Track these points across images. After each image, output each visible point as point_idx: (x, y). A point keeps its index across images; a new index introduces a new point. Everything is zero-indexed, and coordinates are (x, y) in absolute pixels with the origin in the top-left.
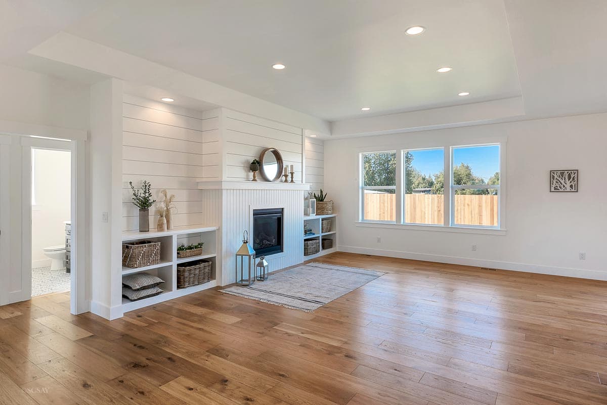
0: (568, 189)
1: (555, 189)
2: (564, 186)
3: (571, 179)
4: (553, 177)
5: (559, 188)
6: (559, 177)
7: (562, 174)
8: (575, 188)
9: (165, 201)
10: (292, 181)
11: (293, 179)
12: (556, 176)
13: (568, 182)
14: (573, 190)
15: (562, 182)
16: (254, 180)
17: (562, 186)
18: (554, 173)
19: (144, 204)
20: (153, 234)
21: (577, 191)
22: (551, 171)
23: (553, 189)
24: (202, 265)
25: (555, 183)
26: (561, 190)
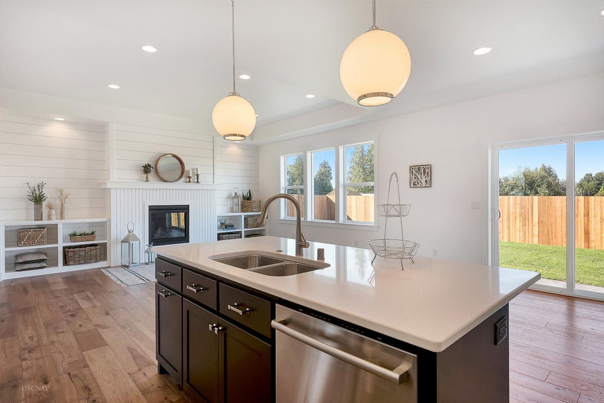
0: (424, 184)
1: (414, 184)
2: (421, 182)
3: (426, 174)
4: (412, 172)
5: (417, 184)
6: (417, 172)
7: (419, 169)
8: (429, 184)
9: (59, 198)
10: (198, 182)
11: (199, 180)
12: (414, 172)
13: (423, 177)
14: (428, 185)
15: (419, 177)
16: (147, 181)
17: (419, 181)
18: (412, 168)
19: (38, 200)
20: (44, 222)
21: (431, 187)
22: (410, 167)
23: (412, 186)
24: (87, 248)
25: (413, 178)
26: (418, 186)
